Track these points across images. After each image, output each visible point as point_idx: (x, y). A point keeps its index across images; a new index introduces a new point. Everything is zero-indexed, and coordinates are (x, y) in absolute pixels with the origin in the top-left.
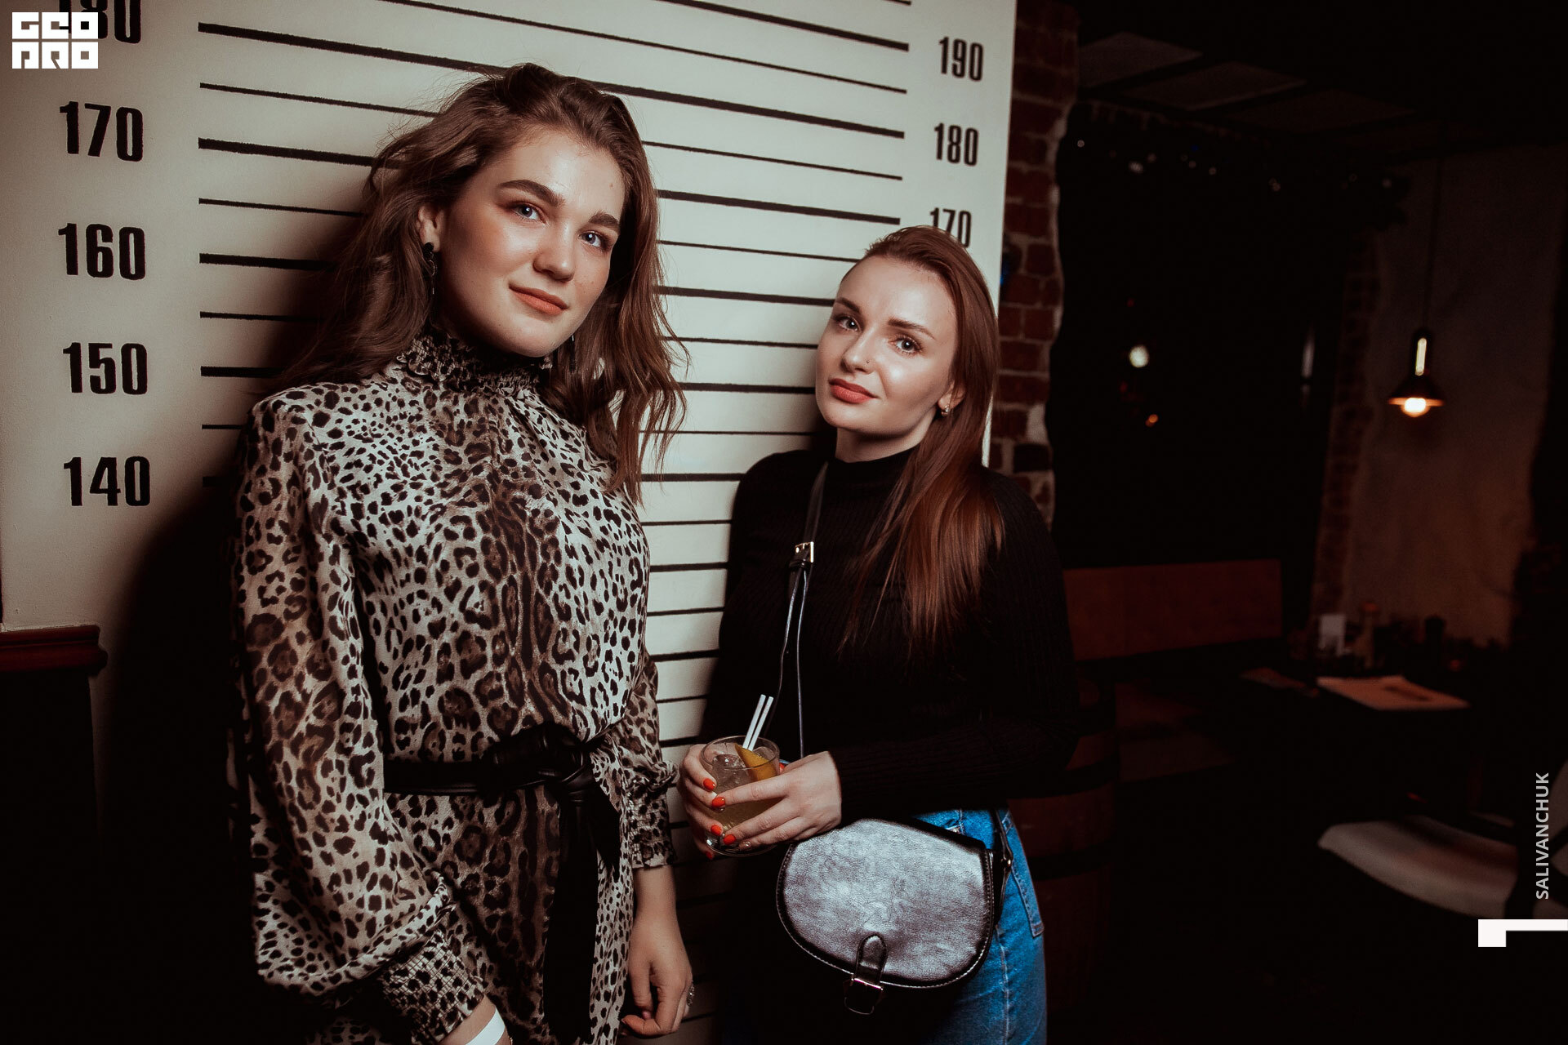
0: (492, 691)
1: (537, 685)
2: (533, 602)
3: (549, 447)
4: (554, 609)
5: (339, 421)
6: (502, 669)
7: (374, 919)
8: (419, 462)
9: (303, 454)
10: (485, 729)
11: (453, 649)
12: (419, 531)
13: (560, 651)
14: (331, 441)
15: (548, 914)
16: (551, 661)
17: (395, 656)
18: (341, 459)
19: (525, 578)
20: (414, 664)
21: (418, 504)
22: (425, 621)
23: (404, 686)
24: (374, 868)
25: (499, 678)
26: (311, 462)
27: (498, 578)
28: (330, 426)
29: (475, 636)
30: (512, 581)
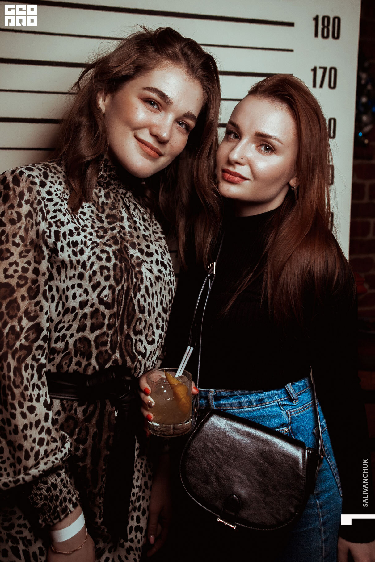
0: (103, 341)
1: (123, 344)
2: (128, 301)
3: (138, 225)
4: (137, 307)
5: (51, 187)
6: (110, 332)
7: (39, 451)
8: (85, 218)
9: (36, 202)
10: (93, 361)
11: (89, 317)
12: (85, 253)
13: (137, 329)
14: (47, 197)
15: (105, 465)
16: (132, 334)
17: (58, 315)
18: (51, 207)
19: (128, 287)
20: (68, 321)
21: (85, 239)
22: (79, 299)
23: (60, 331)
24: (43, 423)
25: (108, 336)
26: (40, 206)
27: (118, 285)
28: (47, 188)
29: (102, 312)
30: (123, 286)
